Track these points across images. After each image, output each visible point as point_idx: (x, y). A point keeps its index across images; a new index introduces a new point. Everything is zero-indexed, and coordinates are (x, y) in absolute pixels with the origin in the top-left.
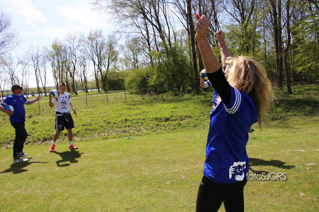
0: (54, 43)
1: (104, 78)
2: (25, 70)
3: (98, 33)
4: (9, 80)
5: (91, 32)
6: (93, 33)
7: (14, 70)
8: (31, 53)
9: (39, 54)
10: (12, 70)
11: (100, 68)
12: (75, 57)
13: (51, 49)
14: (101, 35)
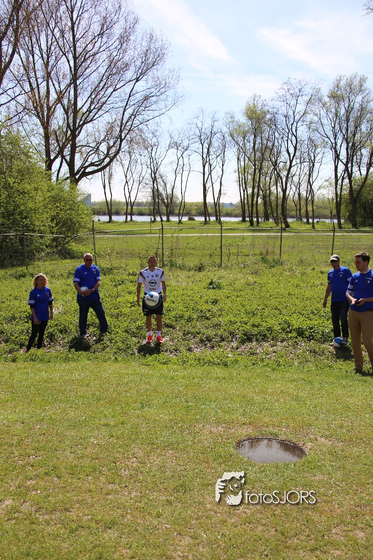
0: (251, 104)
1: (354, 195)
2: (181, 162)
3: (356, 83)
4: (148, 182)
5: (339, 81)
6: (342, 84)
7: (160, 160)
8: (200, 125)
9: (215, 130)
10: (155, 162)
11: (350, 169)
12: (294, 138)
13: (242, 119)
14: (363, 88)
